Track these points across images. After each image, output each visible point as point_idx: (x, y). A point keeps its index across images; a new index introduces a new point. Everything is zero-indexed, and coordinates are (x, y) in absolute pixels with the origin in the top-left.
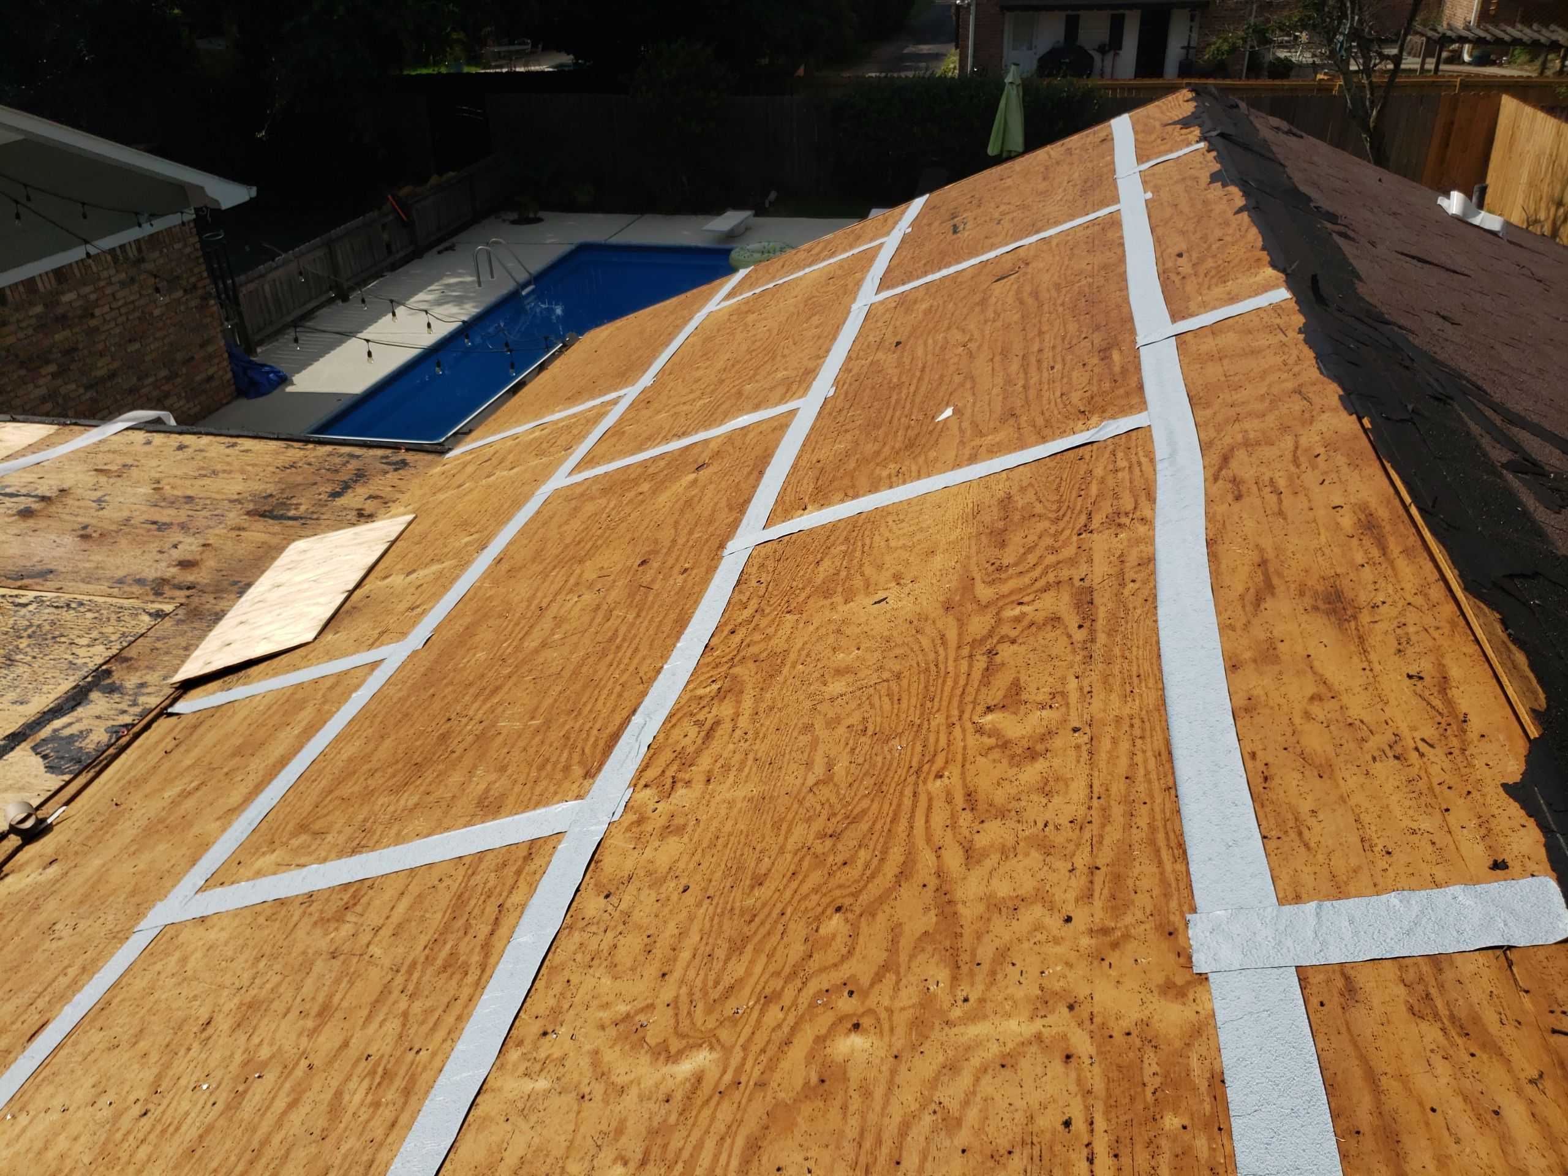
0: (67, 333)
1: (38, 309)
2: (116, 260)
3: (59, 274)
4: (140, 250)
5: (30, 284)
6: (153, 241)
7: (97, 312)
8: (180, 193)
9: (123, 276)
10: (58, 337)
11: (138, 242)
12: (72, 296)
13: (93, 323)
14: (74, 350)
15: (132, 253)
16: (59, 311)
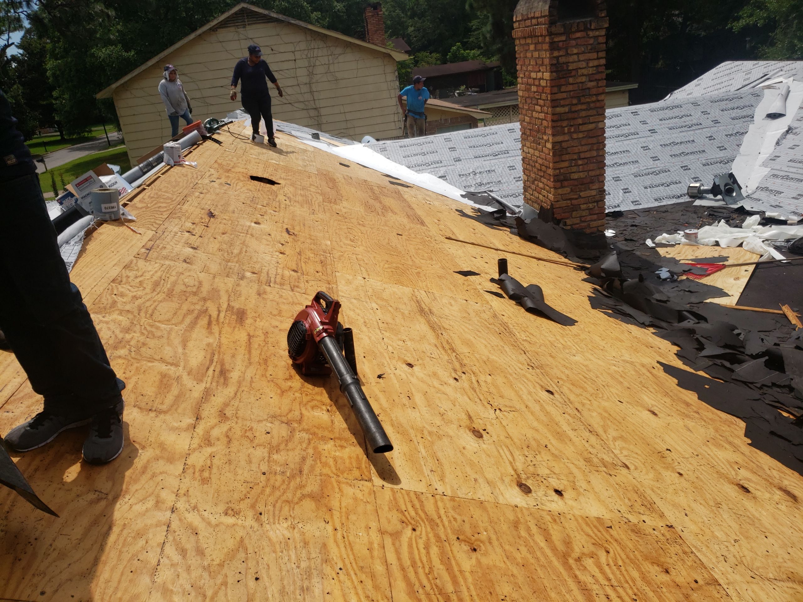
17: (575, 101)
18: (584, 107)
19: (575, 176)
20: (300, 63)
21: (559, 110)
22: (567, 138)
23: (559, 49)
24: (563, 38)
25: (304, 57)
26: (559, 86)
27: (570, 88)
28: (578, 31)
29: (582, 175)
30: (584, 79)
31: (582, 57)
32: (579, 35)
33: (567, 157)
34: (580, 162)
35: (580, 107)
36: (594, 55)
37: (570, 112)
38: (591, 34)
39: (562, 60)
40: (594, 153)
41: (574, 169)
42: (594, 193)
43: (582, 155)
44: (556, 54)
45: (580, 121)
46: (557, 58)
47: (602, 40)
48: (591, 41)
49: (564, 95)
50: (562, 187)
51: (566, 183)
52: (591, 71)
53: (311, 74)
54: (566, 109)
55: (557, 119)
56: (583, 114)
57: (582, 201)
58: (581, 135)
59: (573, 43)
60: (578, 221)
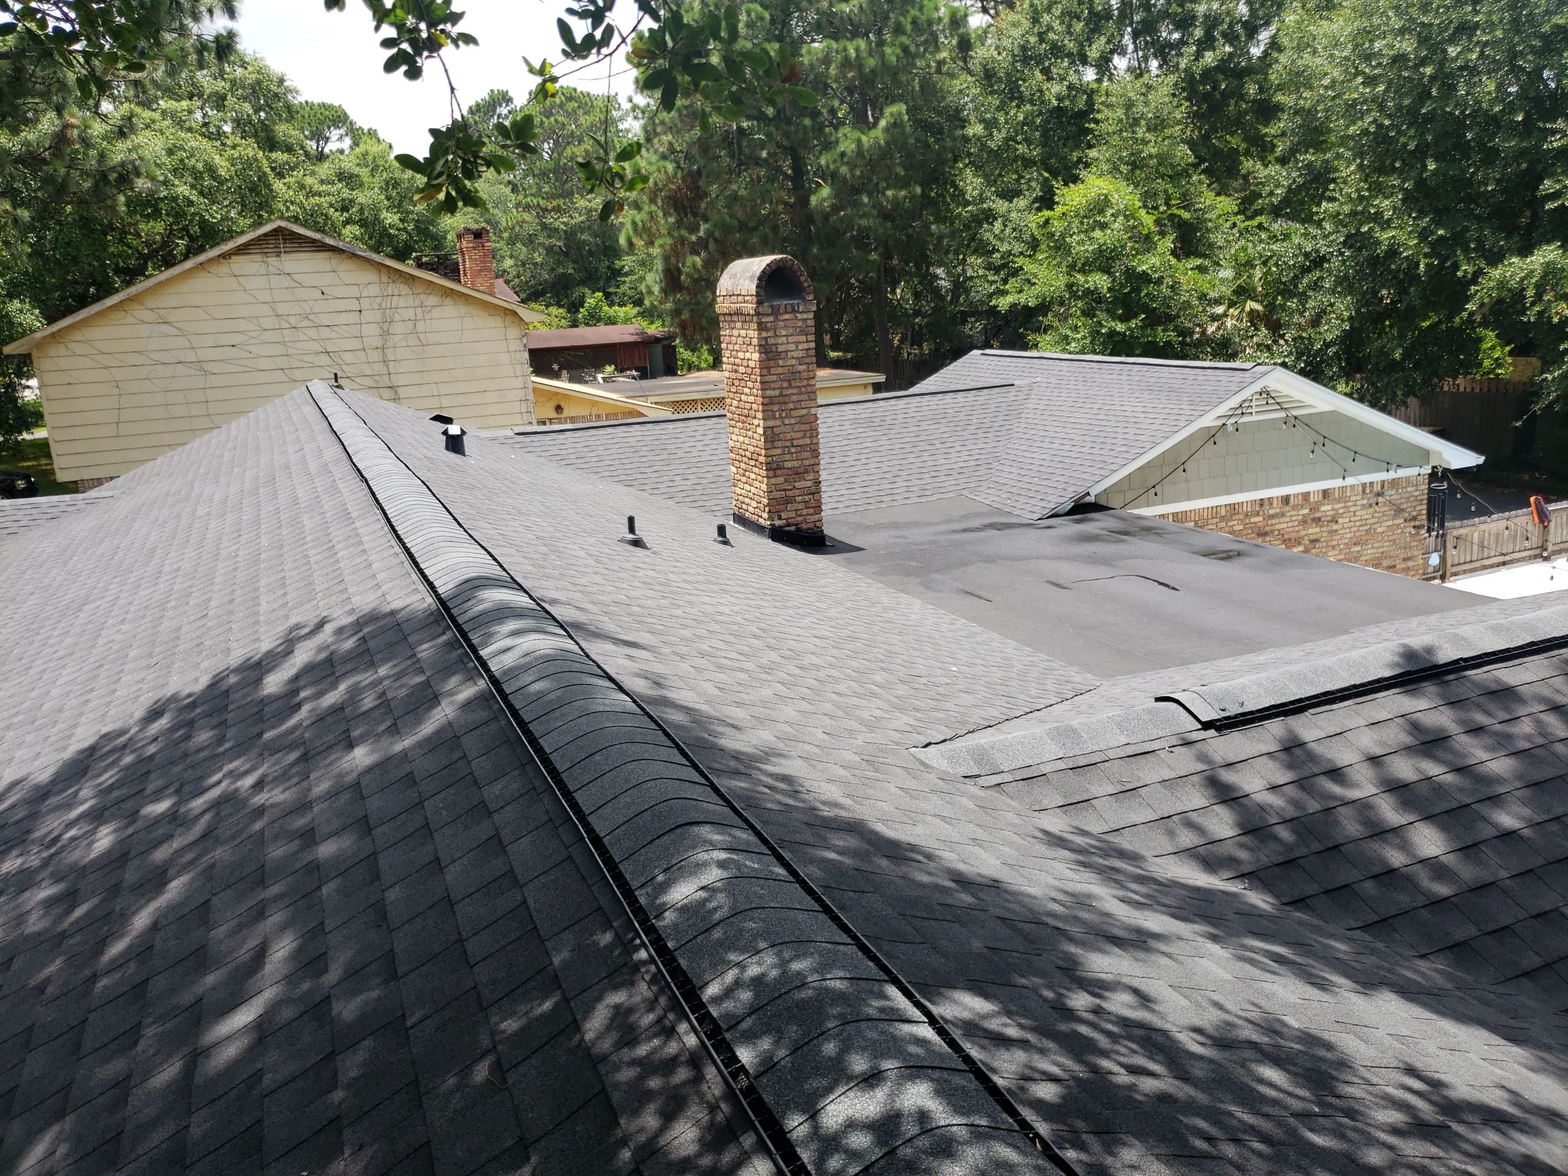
0: (1317, 530)
1: (1306, 511)
2: (1364, 491)
3: (1325, 493)
4: (1383, 487)
5: (1306, 496)
6: (1394, 483)
7: (1340, 521)
8: (1425, 455)
9: (1365, 502)
10: (1311, 531)
11: (1383, 482)
12: (1329, 507)
13: (1335, 527)
14: (1317, 540)
15: (1377, 488)
16: (1317, 515)
17: (785, 385)
18: (795, 391)
19: (788, 465)
20: (367, 316)
21: (769, 393)
22: (778, 423)
23: (767, 330)
24: (771, 319)
25: (376, 307)
26: (769, 368)
27: (780, 370)
28: (786, 312)
29: (796, 464)
30: (794, 362)
31: (791, 339)
32: (787, 316)
33: (779, 444)
34: (793, 450)
35: (790, 391)
36: (803, 338)
37: (781, 395)
38: (799, 316)
39: (771, 341)
40: (808, 441)
41: (788, 457)
42: (809, 484)
43: (795, 443)
44: (764, 334)
45: (791, 406)
46: (766, 339)
47: (811, 323)
48: (800, 324)
49: (774, 378)
50: (775, 476)
51: (779, 472)
52: (800, 354)
53: (386, 334)
54: (777, 392)
55: (768, 404)
56: (795, 398)
57: (797, 492)
58: (793, 421)
59: (782, 324)
60: (793, 514)
